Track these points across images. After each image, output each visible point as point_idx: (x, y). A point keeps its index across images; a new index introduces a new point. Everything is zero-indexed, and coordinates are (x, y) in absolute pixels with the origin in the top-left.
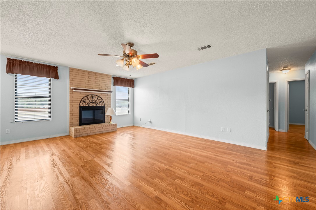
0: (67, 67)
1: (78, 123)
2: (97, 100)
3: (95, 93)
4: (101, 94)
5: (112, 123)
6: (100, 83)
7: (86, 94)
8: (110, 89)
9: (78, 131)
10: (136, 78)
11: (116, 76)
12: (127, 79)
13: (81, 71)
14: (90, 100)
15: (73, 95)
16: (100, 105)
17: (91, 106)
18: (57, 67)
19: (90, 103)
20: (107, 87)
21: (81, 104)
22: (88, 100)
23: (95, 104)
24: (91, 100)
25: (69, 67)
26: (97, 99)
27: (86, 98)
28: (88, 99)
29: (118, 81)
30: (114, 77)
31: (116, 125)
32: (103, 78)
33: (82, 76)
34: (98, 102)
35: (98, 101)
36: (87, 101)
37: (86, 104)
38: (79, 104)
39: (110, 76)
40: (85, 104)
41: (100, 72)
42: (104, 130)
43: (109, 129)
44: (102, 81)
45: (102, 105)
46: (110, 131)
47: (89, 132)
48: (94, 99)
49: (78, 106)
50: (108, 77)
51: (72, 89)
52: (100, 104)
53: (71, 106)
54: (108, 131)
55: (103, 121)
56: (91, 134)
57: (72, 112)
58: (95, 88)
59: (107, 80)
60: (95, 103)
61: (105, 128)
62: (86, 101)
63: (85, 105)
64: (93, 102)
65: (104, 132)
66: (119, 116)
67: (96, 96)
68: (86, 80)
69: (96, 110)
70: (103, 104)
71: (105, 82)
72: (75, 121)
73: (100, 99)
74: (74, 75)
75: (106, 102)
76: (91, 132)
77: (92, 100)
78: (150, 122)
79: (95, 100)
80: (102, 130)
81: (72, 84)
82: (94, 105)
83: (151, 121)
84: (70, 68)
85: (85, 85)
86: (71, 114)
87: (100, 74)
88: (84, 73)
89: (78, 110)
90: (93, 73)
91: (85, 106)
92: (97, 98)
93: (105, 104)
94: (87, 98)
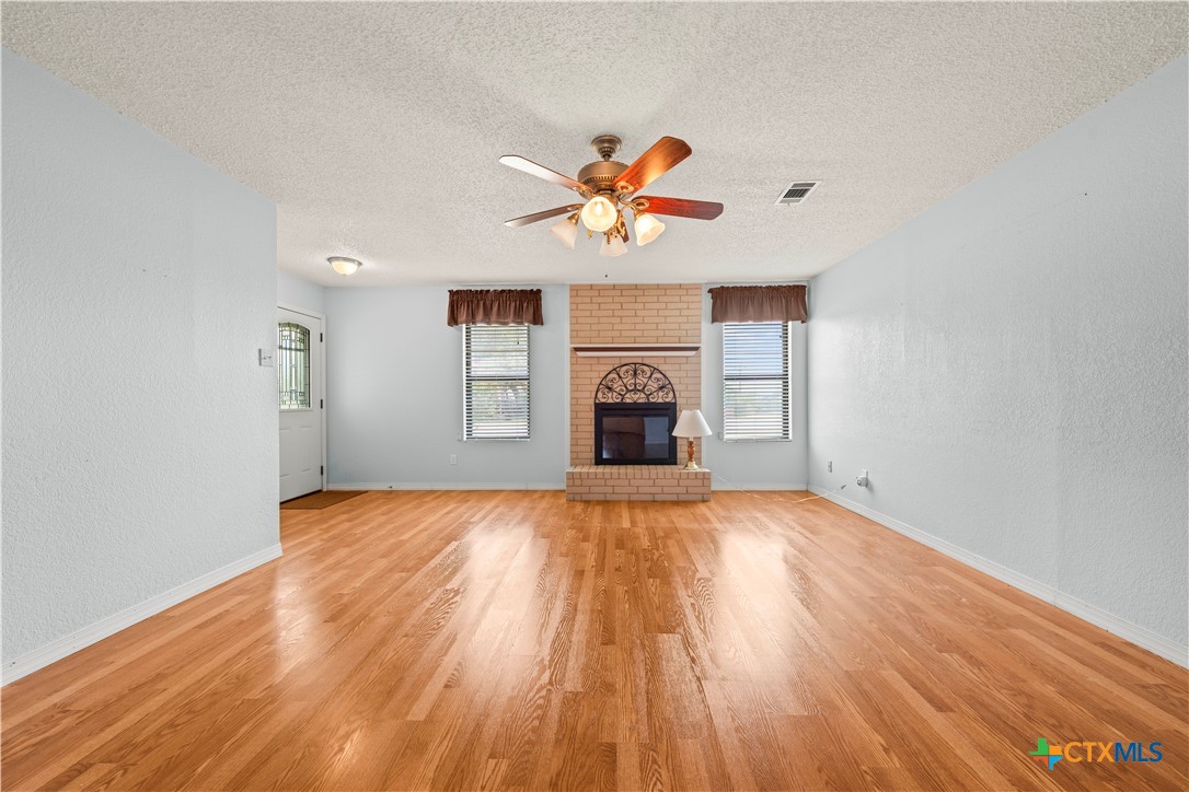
0: (563, 285)
1: (592, 455)
2: (650, 382)
3: (643, 357)
4: (662, 361)
5: (696, 466)
6: (657, 320)
7: (613, 361)
8: (696, 339)
9: (578, 482)
10: (815, 277)
11: (719, 286)
12: (769, 288)
13: (599, 290)
14: (625, 381)
15: (579, 368)
16: (659, 398)
17: (628, 401)
18: (539, 291)
19: (628, 391)
20: (684, 333)
21: (600, 395)
22: (620, 383)
23: (643, 395)
24: (629, 381)
25: (569, 283)
26: (650, 377)
27: (614, 375)
28: (620, 377)
29: (730, 301)
30: (710, 291)
31: (705, 477)
32: (670, 299)
33: (603, 306)
34: (653, 390)
35: (653, 386)
36: (617, 386)
37: (615, 394)
38: (593, 395)
39: (697, 287)
40: (610, 395)
41: (657, 282)
42: (659, 490)
43: (679, 490)
44: (667, 313)
45: (667, 400)
46: (682, 498)
47: (610, 490)
48: (640, 377)
49: (592, 402)
50: (690, 292)
51: (577, 349)
52: (661, 394)
53: (575, 401)
54: (674, 498)
55: (669, 457)
56: (614, 497)
57: (576, 421)
58: (643, 339)
59: (685, 306)
60: (642, 391)
61: (664, 482)
62: (615, 386)
63: (612, 398)
64: (635, 390)
65: (658, 498)
66: (737, 441)
67: (645, 368)
68: (614, 316)
69: (647, 416)
70: (671, 395)
71: (677, 313)
72: (583, 448)
73: (659, 376)
74: (580, 307)
75: (683, 387)
76: (617, 490)
77: (633, 381)
78: (866, 483)
79: (641, 380)
80: (653, 490)
81: (574, 334)
82: (640, 398)
83: (870, 478)
84: (571, 286)
85: (610, 334)
86: (575, 428)
87: (658, 287)
88: (607, 293)
89: (592, 415)
90: (636, 287)
91: (610, 401)
92: (648, 375)
93: (677, 395)
94: (616, 376)
